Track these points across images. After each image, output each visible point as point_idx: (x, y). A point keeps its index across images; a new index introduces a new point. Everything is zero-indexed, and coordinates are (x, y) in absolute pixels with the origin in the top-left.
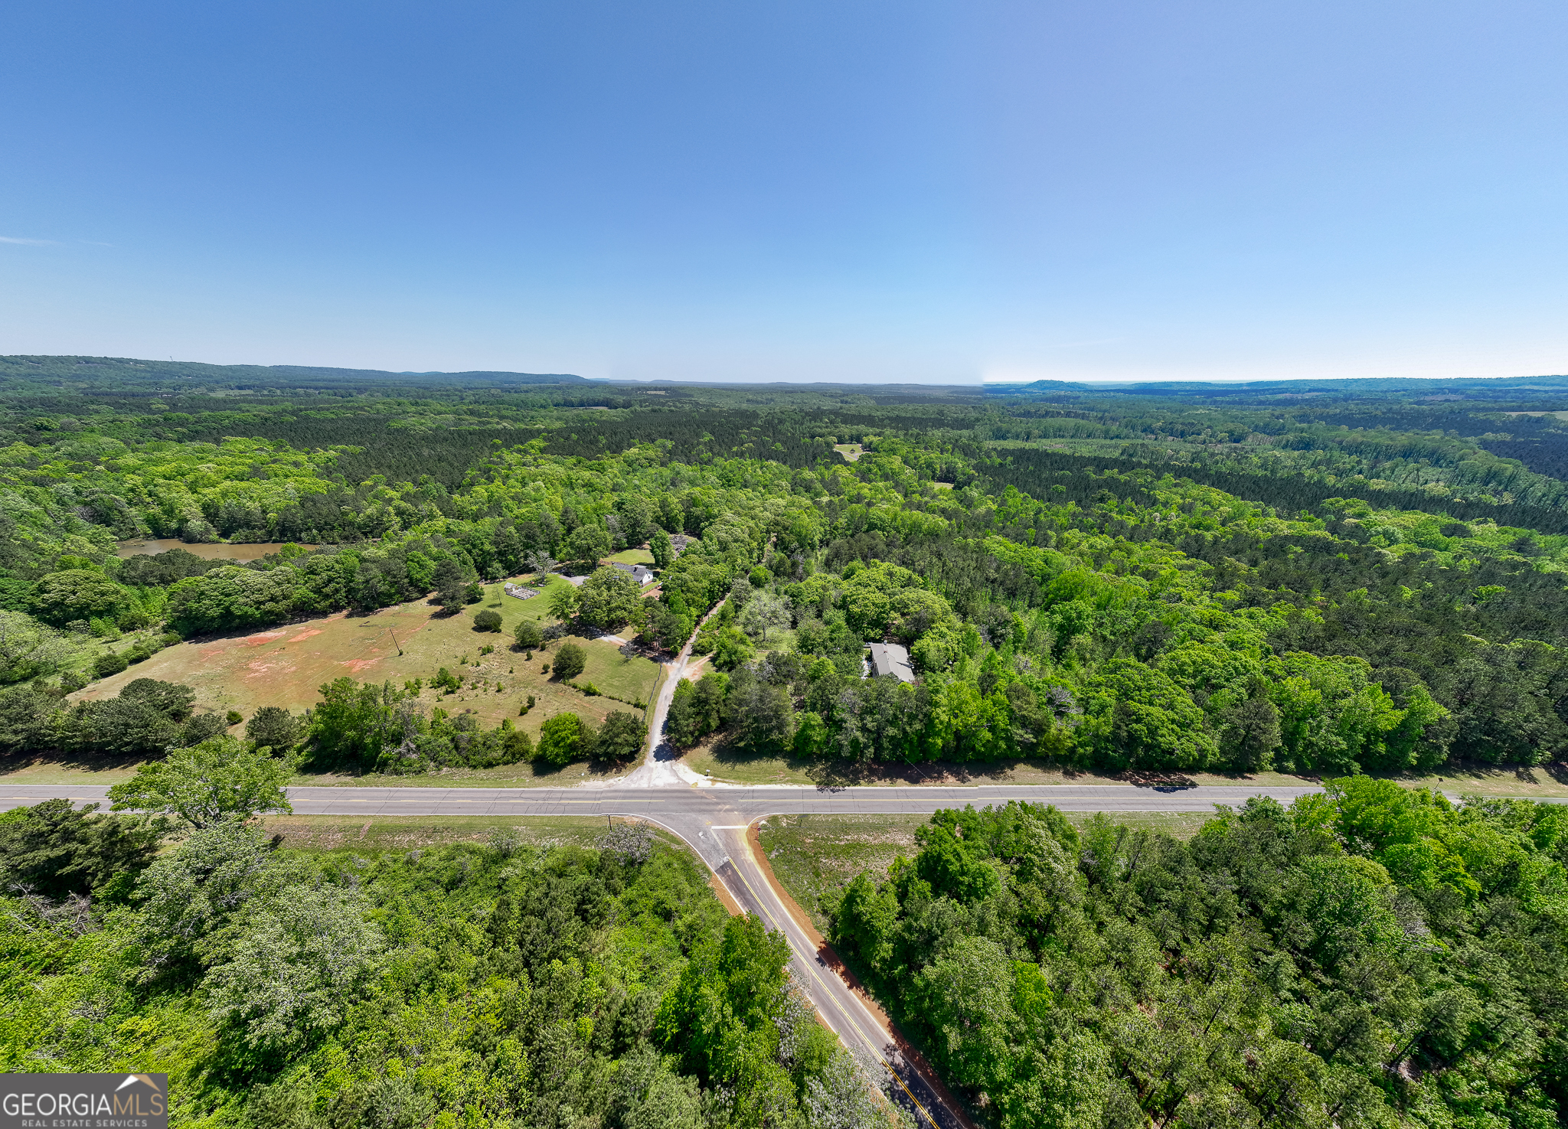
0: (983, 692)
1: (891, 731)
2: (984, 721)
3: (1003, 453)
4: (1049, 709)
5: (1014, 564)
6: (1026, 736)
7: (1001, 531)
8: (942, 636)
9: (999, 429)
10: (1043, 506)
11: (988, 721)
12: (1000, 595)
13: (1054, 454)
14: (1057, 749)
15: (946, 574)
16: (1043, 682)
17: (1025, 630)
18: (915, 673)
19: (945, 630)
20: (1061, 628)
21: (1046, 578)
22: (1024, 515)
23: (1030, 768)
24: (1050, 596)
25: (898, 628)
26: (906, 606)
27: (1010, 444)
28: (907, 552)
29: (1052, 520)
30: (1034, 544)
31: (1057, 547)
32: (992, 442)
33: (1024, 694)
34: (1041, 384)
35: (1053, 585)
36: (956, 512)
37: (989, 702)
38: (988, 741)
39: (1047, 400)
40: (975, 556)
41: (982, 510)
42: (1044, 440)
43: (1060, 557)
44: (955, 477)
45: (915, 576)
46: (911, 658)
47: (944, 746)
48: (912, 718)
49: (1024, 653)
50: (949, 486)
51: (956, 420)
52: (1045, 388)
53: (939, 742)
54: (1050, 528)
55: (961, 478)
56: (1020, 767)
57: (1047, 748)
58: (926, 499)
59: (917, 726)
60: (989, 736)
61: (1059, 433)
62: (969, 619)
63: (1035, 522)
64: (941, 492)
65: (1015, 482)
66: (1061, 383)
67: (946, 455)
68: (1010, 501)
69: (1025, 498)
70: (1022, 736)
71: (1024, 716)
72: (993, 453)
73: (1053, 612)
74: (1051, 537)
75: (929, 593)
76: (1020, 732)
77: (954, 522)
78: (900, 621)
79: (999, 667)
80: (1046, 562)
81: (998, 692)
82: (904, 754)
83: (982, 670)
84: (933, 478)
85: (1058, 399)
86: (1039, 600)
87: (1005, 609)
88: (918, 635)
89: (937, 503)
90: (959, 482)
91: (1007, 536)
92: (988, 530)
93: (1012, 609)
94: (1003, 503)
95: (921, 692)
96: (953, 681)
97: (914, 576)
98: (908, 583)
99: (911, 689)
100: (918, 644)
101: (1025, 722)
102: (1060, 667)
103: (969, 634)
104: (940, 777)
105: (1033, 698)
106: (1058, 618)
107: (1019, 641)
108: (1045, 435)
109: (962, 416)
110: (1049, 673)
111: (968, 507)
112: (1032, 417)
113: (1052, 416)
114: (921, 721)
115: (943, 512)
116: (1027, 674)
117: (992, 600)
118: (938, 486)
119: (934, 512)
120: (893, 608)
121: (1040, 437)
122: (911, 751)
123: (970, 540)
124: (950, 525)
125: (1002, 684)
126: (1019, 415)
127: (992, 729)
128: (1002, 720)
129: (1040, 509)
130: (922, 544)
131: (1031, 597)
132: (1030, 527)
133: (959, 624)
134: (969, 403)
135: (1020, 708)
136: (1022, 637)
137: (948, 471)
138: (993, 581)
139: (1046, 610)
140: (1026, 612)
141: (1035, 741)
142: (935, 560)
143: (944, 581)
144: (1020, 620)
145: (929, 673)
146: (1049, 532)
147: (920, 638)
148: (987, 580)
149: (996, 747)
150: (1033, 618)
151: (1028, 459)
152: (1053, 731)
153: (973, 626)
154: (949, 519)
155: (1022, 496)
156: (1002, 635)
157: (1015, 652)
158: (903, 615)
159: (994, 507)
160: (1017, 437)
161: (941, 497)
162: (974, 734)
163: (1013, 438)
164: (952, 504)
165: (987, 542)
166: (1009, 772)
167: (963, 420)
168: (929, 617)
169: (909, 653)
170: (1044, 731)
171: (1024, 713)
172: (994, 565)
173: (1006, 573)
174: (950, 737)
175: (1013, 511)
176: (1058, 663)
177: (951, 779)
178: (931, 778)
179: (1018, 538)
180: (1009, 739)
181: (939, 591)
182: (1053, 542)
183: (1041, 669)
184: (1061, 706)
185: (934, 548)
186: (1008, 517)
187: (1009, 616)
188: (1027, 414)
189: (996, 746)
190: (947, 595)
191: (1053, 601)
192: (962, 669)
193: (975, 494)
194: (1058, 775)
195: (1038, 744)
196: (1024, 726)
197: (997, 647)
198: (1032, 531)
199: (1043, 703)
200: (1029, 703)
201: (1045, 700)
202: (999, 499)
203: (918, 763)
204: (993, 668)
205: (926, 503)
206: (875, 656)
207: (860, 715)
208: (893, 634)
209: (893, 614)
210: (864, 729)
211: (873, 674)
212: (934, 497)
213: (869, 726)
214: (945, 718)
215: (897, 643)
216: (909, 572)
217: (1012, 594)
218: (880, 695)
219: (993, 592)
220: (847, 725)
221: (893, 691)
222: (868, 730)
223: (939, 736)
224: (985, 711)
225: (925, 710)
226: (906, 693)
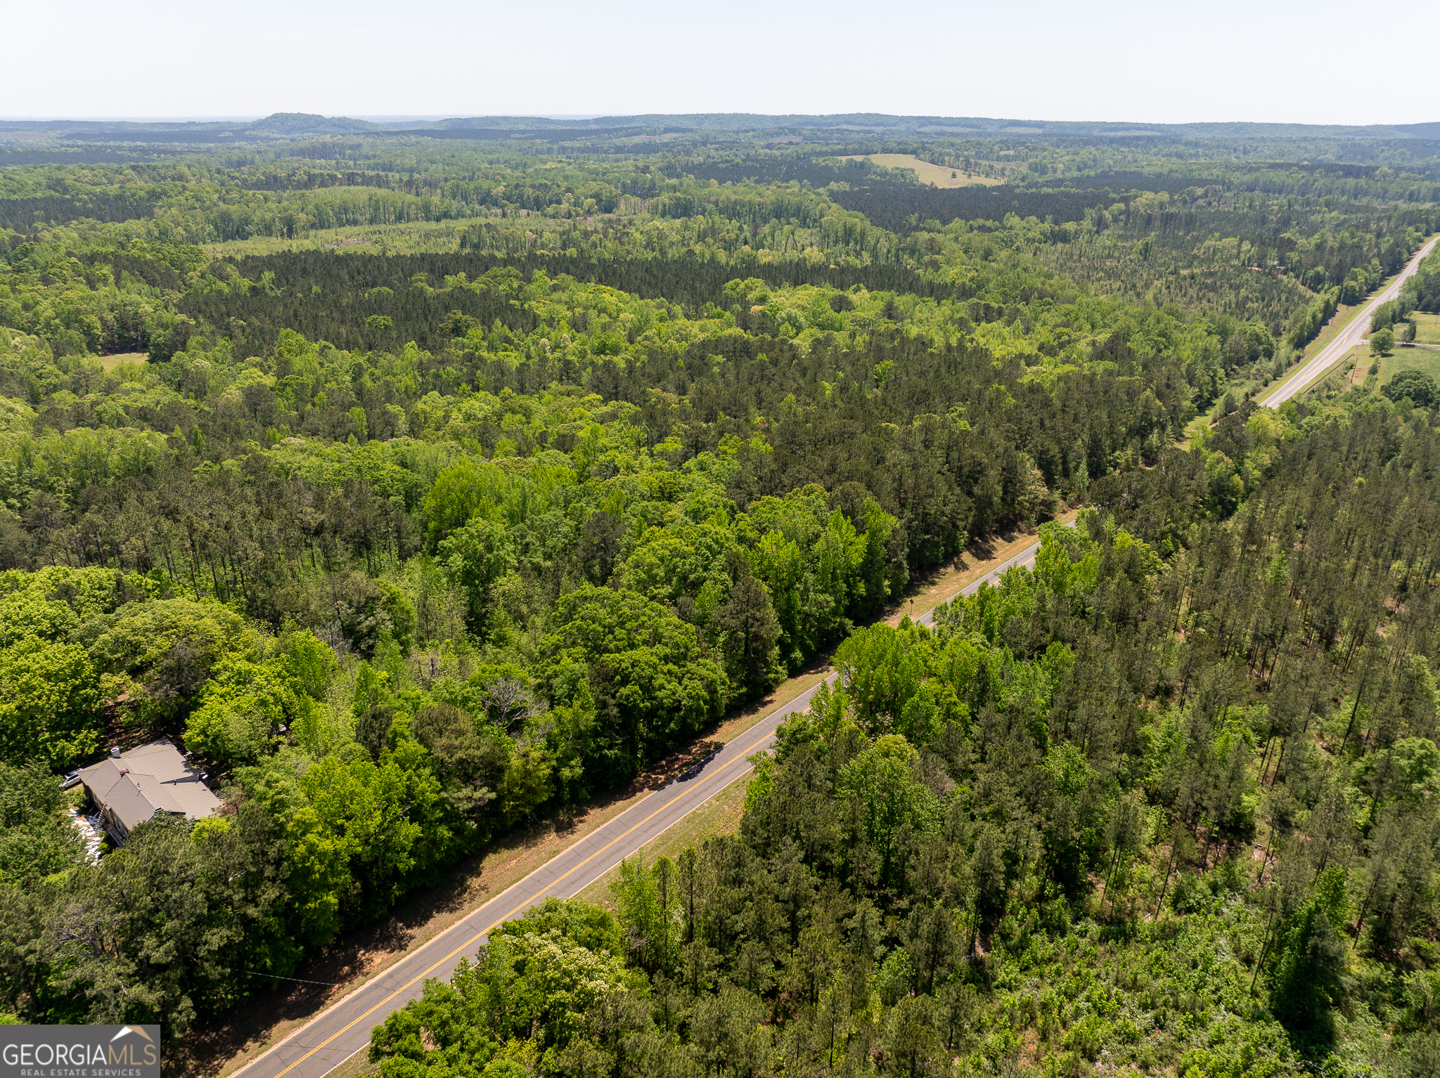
0: (375, 755)
1: (215, 938)
2: (396, 809)
3: (251, 266)
4: (496, 729)
5: (347, 485)
6: (477, 795)
7: (299, 425)
8: (243, 680)
9: (225, 217)
10: (361, 360)
11: (403, 802)
12: (342, 553)
13: (349, 258)
14: (531, 790)
15: (201, 548)
16: (473, 683)
17: (409, 605)
18: (214, 787)
19: (244, 666)
20: (468, 577)
21: (411, 498)
22: (333, 385)
23: (505, 854)
24: (432, 525)
25: (135, 707)
26: (136, 649)
27: (259, 246)
28: (93, 526)
29: (387, 384)
30: (370, 437)
31: (413, 433)
32: (219, 246)
33: (447, 721)
34: (280, 121)
35: (428, 503)
36: (174, 411)
37: (390, 767)
38: (417, 840)
39: (302, 153)
40: (249, 492)
41: (233, 393)
42: (322, 233)
43: (420, 449)
44: (145, 335)
45: (132, 576)
46: (192, 760)
47: (341, 902)
48: (251, 883)
49: (423, 647)
50: (139, 360)
51: (103, 199)
52: (292, 129)
53: (332, 899)
54: (389, 399)
55: (159, 336)
56: (490, 861)
57: (517, 798)
58: (92, 396)
59: (270, 893)
60: (415, 830)
61: (345, 216)
62: (288, 623)
63: (360, 394)
64: (124, 374)
65: (294, 321)
66: (319, 120)
67: (103, 291)
68: (297, 363)
69: (323, 349)
70: (469, 799)
71: (461, 761)
72: (230, 269)
73: (446, 553)
74: (396, 417)
75: (178, 602)
76: (466, 792)
77: (178, 432)
78: (134, 690)
79: (386, 691)
80: (404, 465)
81: (401, 742)
82: (264, 969)
83: (358, 713)
84: (92, 348)
85: (323, 152)
86: (415, 540)
87: (359, 576)
88: (189, 701)
89: (125, 400)
90: (157, 346)
91: (314, 433)
92: (271, 431)
93: (374, 573)
94: (284, 369)
95: (249, 819)
96: (303, 761)
97: (126, 578)
98: (121, 594)
99: (224, 825)
100: (197, 720)
101: (466, 773)
102: (489, 647)
103: (294, 653)
104: (357, 968)
105: (465, 721)
106: (457, 561)
107: (407, 630)
108: (320, 223)
109: (114, 189)
110: (476, 665)
111: (200, 393)
112: (284, 188)
113: (323, 184)
114: (274, 880)
115: (144, 416)
116: (440, 681)
117: (328, 568)
118: (111, 364)
119: (120, 423)
120: (105, 665)
121: (313, 226)
122: (276, 953)
123: (229, 463)
124: (172, 442)
125: (401, 721)
126: (258, 186)
127: (416, 815)
128: (427, 787)
129: (359, 366)
130: (120, 501)
131: (399, 538)
132: (352, 404)
133: (270, 643)
134: (122, 160)
135: (450, 749)
136: (410, 618)
137: (124, 326)
138: (319, 531)
139: (433, 553)
140: (399, 569)
141: (493, 795)
142: (166, 525)
143: (203, 565)
144: (395, 588)
145: (241, 771)
146: (389, 407)
147: (197, 706)
148: (305, 530)
149: (435, 843)
150: (416, 576)
151: (305, 272)
152: (515, 762)
153: (300, 635)
154: (165, 429)
155: (317, 347)
156: (372, 630)
157: (405, 653)
158: (136, 672)
159: (270, 380)
160: (267, 230)
161: (127, 385)
162: (387, 846)
163: (259, 232)
164: (160, 396)
165: (278, 455)
166: (474, 882)
167: (119, 198)
168: (199, 652)
169: (182, 750)
170: (501, 770)
171: (460, 754)
172: (309, 497)
173: (338, 506)
174: (346, 877)
175: (309, 380)
176: (483, 641)
177: (379, 957)
178: (342, 979)
179: (338, 432)
180: (451, 817)
181: (200, 593)
182: (402, 423)
183: (461, 662)
184: (513, 712)
185: (152, 498)
186: (303, 395)
187: (371, 587)
188: (272, 183)
189: (434, 842)
190: (221, 593)
191: (439, 535)
192: (311, 730)
193: (203, 363)
194: (551, 839)
195: (501, 798)
196: (467, 779)
197: (368, 655)
198: (358, 412)
199: (481, 724)
200: (460, 733)
201: (481, 716)
202: (272, 361)
203: (301, 969)
204: (375, 697)
205: (94, 404)
206: (101, 795)
207: (125, 947)
208: (128, 728)
209: (109, 681)
210: (147, 972)
211: (114, 837)
212: (110, 388)
213: (157, 956)
214: (326, 845)
215: (145, 742)
216: (112, 572)
217: (362, 545)
218: (156, 878)
219: (326, 550)
220: (100, 986)
221: (183, 851)
222: (161, 968)
223: (325, 887)
224: (389, 787)
225: (272, 852)
226: (216, 840)
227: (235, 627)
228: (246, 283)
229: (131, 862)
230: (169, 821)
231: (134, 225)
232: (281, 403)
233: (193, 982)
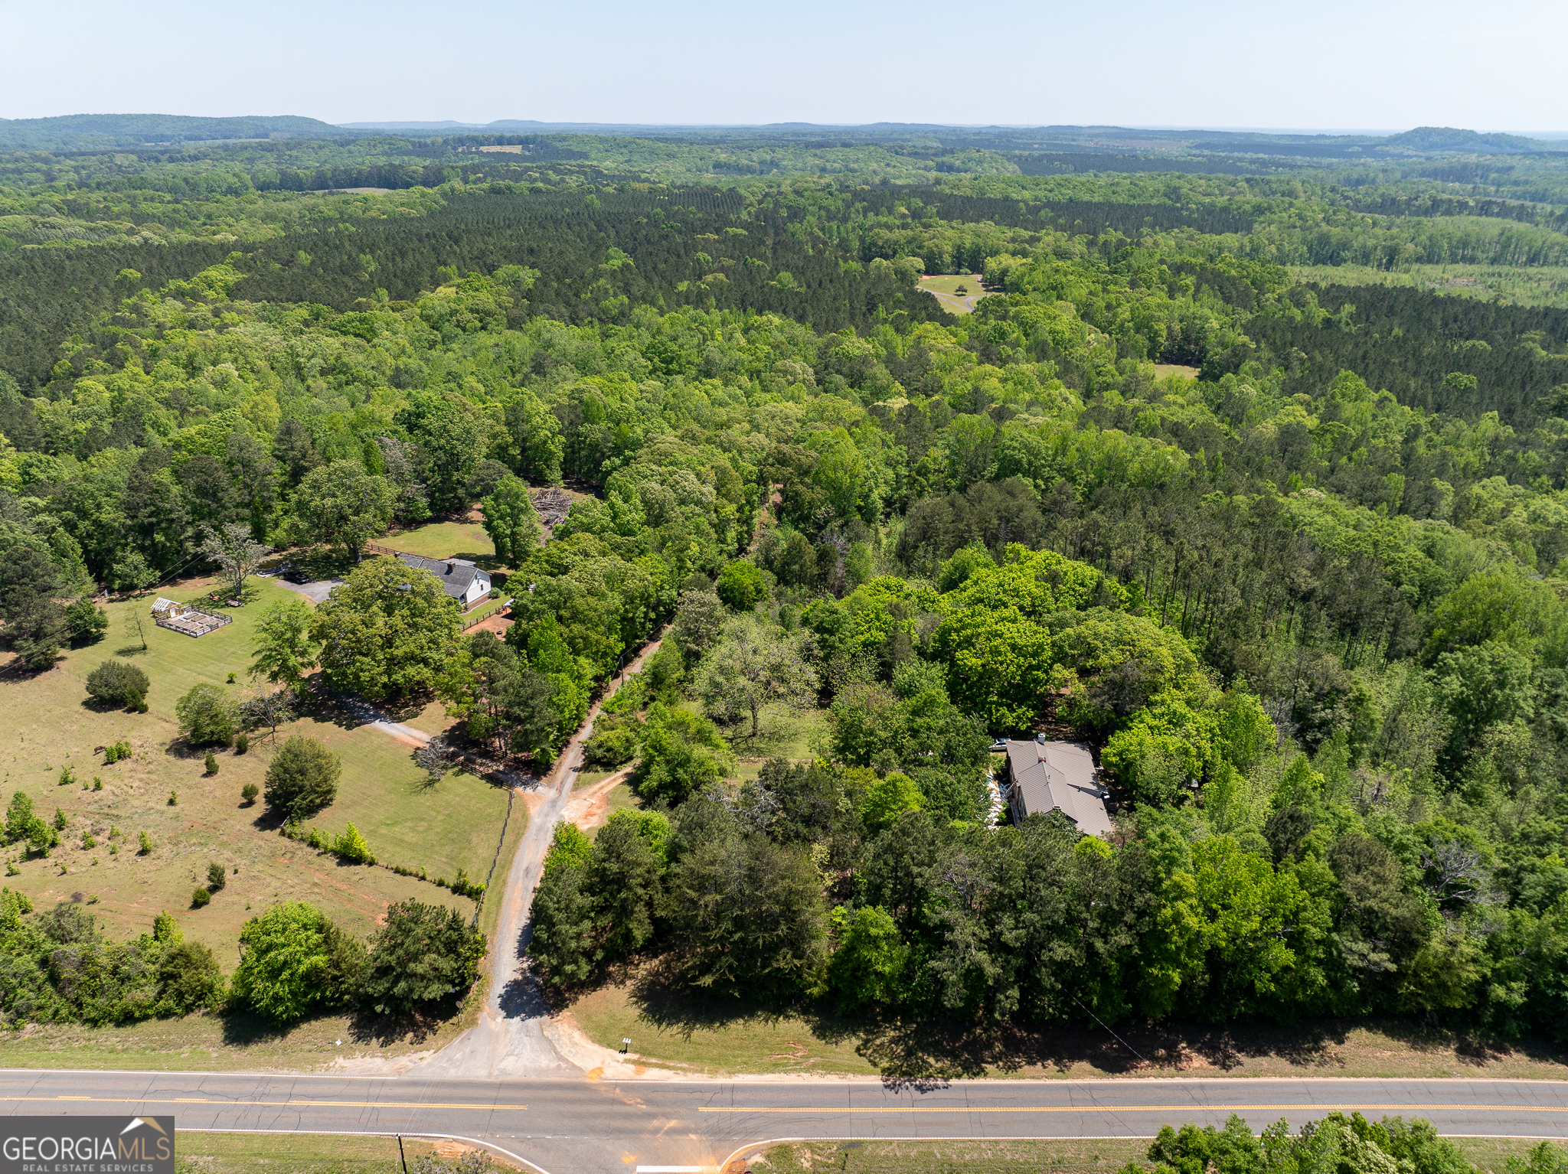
0: (1277, 857)
1: (1061, 951)
2: (1277, 923)
3: (1333, 296)
4: (1427, 897)
5: (1356, 558)
6: (1374, 957)
7: (1328, 479)
8: (1176, 721)
9: (1324, 240)
10: (1422, 421)
11: (1286, 922)
12: (1323, 630)
13: (1451, 300)
14: (1442, 986)
15: (1182, 577)
16: (1417, 832)
17: (1377, 714)
18: (1111, 810)
19: (1180, 707)
20: (1460, 706)
21: (1429, 591)
22: (1380, 443)
23: (1380, 1038)
24: (1438, 632)
25: (1072, 704)
26: (1091, 652)
27: (1349, 275)
28: (1096, 525)
29: (1444, 455)
30: (1402, 510)
31: (1456, 519)
32: (1306, 270)
33: (1372, 860)
34: (1423, 136)
35: (1444, 606)
36: (1205, 431)
37: (1289, 878)
38: (1286, 969)
39: (1435, 174)
40: (1247, 533)
41: (1268, 428)
42: (1428, 268)
43: (1459, 541)
44: (1203, 351)
45: (1111, 583)
46: (1101, 776)
47: (1183, 986)
48: (1110, 918)
49: (1375, 765)
50: (1188, 374)
51: (1209, 210)
52: (1433, 146)
53: (1176, 977)
54: (1440, 473)
55: (1216, 353)
56: (1358, 1036)
57: (1420, 984)
58: (1136, 402)
59: (1123, 939)
60: (1288, 957)
61: (1463, 252)
62: (1239, 682)
63: (1406, 459)
64: (1172, 386)
65: (1361, 365)
66: (1469, 136)
67: (1180, 300)
68: (1348, 409)
69: (1384, 400)
70: (1363, 957)
71: (1369, 911)
72: (1311, 296)
73: (1445, 671)
74: (1441, 495)
75: (1143, 622)
76: (1362, 947)
77: (1201, 455)
78: (1076, 688)
79: (1316, 796)
80: (1429, 552)
81: (1311, 857)
82: (1089, 1004)
83: (1276, 804)
84: (1151, 355)
85: (1461, 174)
86: (1412, 643)
87: (1332, 661)
88: (1119, 720)
89: (1163, 412)
90: (1211, 363)
91: (1340, 490)
92: (1294, 476)
93: (1350, 664)
94: (1331, 413)
95: (1131, 859)
96: (1203, 828)
97: (1107, 583)
98: (1096, 597)
99: (1107, 851)
100: (1119, 741)
101: (1371, 926)
102: (1455, 798)
103: (1234, 716)
104: (1173, 1058)
105: (1392, 869)
106: (1453, 684)
107: (1364, 739)
108: (1430, 257)
109: (1222, 201)
110: (1431, 811)
111: (1236, 421)
112: (1399, 213)
113: (1448, 212)
114: (1130, 927)
115: (1176, 432)
116: (1380, 812)
117: (1303, 640)
118: (1163, 373)
119: (1152, 432)
120: (1060, 657)
121: (1419, 260)
122: (1105, 996)
123: (1240, 499)
124: (1193, 463)
125: (1321, 835)
126: (1371, 208)
127: (1295, 941)
128: (1317, 920)
129: (1417, 428)
130: (1126, 507)
131: (1393, 634)
132: (1394, 469)
133: (1215, 695)
134: (1240, 171)
135: (1362, 892)
136: (1372, 728)
137: (1187, 338)
138: (1307, 597)
139: (1428, 664)
140: (1381, 669)
141: (1393, 967)
142: (1157, 543)
143: (1179, 594)
144: (1365, 686)
145: (1144, 808)
146: (1437, 483)
147: (1124, 727)
148: (1292, 591)
149: (1305, 982)
150: (1398, 683)
151: (1391, 310)
152: (1436, 945)
153: (1249, 699)
154: (1191, 449)
155: (1376, 397)
156: (1324, 723)
157: (1352, 764)
158: (1084, 673)
159: (1312, 422)
160: (1364, 258)
161: (1170, 397)
162: (1253, 956)
163: (1355, 260)
164: (1196, 414)
165: (1293, 504)
166: (1331, 1047)
167: (1225, 210)
168: (1145, 677)
169: (1096, 761)
170: (1415, 945)
171: (1372, 903)
172: (1310, 558)
173: (1338, 578)
174: (1198, 964)
175: (1354, 432)
176: (1451, 788)
177: (1199, 1061)
178: (1155, 1060)
179: (1367, 496)
180: (1333, 964)
181: (1166, 619)
182: (1446, 505)
183: (1414, 802)
184: (1456, 887)
185: (1155, 514)
186: (1343, 445)
187: (1341, 679)
188: (1389, 206)
189: (1303, 980)
190: (1187, 628)
191: (1443, 645)
192: (1222, 799)
193: (1250, 390)
194: (1446, 1056)
195: (1400, 975)
196: (1369, 934)
197: (1311, 749)
198: (1397, 480)
199: (1412, 882)
200: (1381, 880)
201: (1418, 874)
202: (1321, 403)
203: (1121, 1025)
204: (1301, 797)
205: (1135, 411)
206: (1016, 771)
207: (986, 913)
208: (1060, 720)
209: (1060, 672)
210: (995, 946)
211: (1013, 814)
212: (1154, 397)
213: (1009, 937)
214: (1192, 921)
215: (1069, 740)
216: (1096, 572)
217: (1349, 627)
218: (1034, 868)
219: (1307, 621)
220: (956, 936)
221: (1064, 857)
222: (1005, 948)
223: (1174, 960)
224: (1280, 898)
225: (1139, 901)
226: (1094, 862)
227: (1187, 667)
228: (1323, 313)
229: (1019, 844)
230: (1061, 822)
231: (1231, 239)
232: (1315, 449)
233: (1026, 977)
